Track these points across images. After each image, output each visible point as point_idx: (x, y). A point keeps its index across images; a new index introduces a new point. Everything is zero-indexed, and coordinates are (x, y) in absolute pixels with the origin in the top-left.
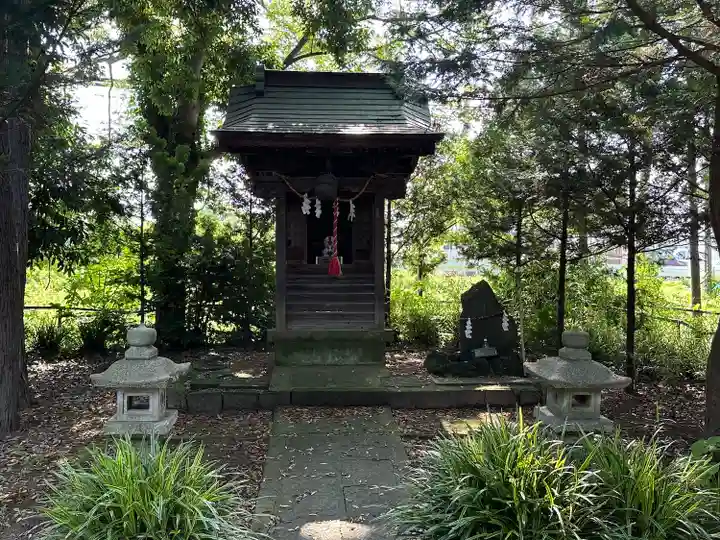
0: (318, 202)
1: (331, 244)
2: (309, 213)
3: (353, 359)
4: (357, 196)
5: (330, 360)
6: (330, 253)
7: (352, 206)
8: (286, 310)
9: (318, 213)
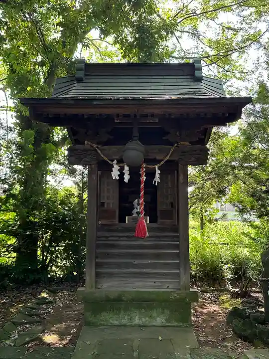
0: (126, 168)
1: (139, 205)
2: (118, 178)
3: (160, 320)
4: (162, 163)
5: (137, 321)
6: (138, 213)
7: (158, 172)
8: (96, 269)
9: (127, 178)
